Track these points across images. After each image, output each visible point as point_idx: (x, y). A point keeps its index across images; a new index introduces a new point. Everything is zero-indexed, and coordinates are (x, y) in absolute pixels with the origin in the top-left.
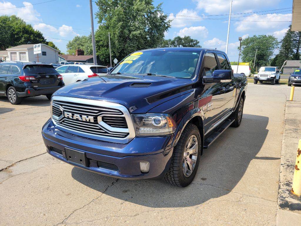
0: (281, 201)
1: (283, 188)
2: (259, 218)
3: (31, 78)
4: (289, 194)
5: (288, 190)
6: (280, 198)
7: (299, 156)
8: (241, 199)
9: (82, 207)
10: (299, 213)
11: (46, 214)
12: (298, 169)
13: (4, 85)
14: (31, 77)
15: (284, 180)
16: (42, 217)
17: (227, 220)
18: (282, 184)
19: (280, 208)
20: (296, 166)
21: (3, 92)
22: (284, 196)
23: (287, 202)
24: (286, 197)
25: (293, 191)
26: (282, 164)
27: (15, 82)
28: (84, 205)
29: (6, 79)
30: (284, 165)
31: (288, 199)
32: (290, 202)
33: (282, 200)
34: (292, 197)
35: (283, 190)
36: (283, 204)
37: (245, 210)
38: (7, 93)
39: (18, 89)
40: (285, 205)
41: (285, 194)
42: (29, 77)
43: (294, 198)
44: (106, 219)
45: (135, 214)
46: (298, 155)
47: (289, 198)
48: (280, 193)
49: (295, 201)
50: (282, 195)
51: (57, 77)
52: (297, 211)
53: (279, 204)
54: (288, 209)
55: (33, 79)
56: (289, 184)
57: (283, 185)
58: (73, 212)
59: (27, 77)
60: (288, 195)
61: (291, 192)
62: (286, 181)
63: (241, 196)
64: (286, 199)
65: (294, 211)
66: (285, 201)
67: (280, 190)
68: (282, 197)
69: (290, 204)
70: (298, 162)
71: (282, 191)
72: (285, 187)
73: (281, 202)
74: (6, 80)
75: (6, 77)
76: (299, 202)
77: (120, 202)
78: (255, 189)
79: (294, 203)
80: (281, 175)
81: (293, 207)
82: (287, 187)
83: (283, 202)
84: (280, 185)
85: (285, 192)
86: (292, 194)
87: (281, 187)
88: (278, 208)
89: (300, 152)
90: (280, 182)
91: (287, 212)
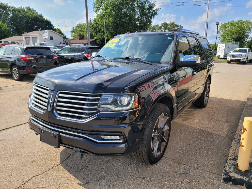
0: (225, 175)
1: (229, 162)
3: (30, 58)
4: (234, 168)
5: (233, 165)
6: (224, 172)
8: (189, 172)
11: (8, 179)
12: (243, 146)
13: (9, 64)
15: (232, 154)
16: (3, 182)
18: (230, 158)
19: (224, 181)
20: (241, 143)
21: (8, 70)
22: (228, 171)
23: (230, 177)
24: (230, 172)
25: (238, 166)
26: (235, 139)
27: (17, 62)
28: (43, 172)
29: (10, 59)
31: (231, 174)
32: (233, 177)
33: (225, 174)
34: (236, 172)
35: (229, 164)
36: (226, 178)
37: (190, 182)
38: (11, 71)
39: (20, 68)
40: (228, 180)
41: (230, 169)
42: (29, 57)
43: (237, 174)
45: (85, 183)
47: (233, 173)
48: (225, 167)
49: (238, 177)
50: (227, 169)
51: (53, 58)
52: (239, 186)
53: (223, 178)
54: (231, 183)
55: (32, 58)
56: (235, 159)
57: (230, 160)
58: (32, 178)
59: (27, 57)
60: (233, 170)
61: (236, 166)
62: (234, 156)
63: (189, 168)
64: (230, 174)
65: (237, 186)
67: (226, 165)
68: (226, 171)
69: (233, 178)
70: (243, 139)
71: (227, 166)
72: (232, 162)
73: (225, 177)
75: (11, 57)
76: (242, 177)
77: (76, 170)
78: (204, 161)
79: (237, 178)
80: (231, 150)
81: (236, 182)
82: (234, 161)
83: (227, 176)
84: (227, 160)
85: (231, 167)
86: (237, 169)
87: (228, 162)
88: (222, 182)
89: (244, 130)
90: (228, 157)
91: (230, 186)
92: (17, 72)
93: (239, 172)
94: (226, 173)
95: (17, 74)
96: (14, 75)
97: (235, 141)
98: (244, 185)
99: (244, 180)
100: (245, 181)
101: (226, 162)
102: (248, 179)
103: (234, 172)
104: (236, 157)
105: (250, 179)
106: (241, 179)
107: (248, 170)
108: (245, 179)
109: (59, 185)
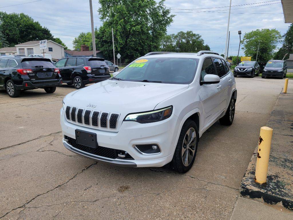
0: (242, 189)
1: (247, 176)
2: (217, 205)
3: (28, 72)
6: (241, 185)
7: (260, 143)
8: (205, 187)
9: (46, 192)
11: (9, 199)
12: (260, 157)
13: (3, 78)
14: (28, 70)
15: (251, 168)
16: (4, 201)
17: (184, 206)
19: (241, 195)
20: (258, 154)
23: (247, 190)
24: (247, 185)
25: (256, 179)
27: (13, 75)
28: (48, 190)
29: (4, 72)
30: (255, 154)
31: (249, 186)
32: (250, 189)
33: (243, 187)
35: (247, 178)
36: (244, 192)
37: (206, 197)
38: (5, 86)
39: (15, 82)
40: (246, 193)
41: (248, 182)
42: (26, 70)
43: (255, 186)
44: (65, 204)
45: (95, 200)
47: (251, 186)
48: (243, 181)
49: (256, 189)
50: (245, 182)
51: (54, 71)
52: (257, 199)
53: (240, 192)
54: (249, 196)
55: (31, 72)
56: (253, 173)
57: (248, 173)
58: (36, 197)
59: (24, 70)
60: (250, 183)
61: (254, 179)
63: (206, 183)
64: (248, 187)
65: (254, 199)
66: (246, 188)
67: (244, 178)
68: (244, 184)
69: (250, 191)
70: (260, 150)
72: (250, 175)
73: (242, 190)
74: (5, 74)
76: (259, 190)
77: (85, 189)
78: (221, 177)
79: (254, 190)
80: (250, 164)
81: (253, 195)
82: (252, 175)
83: (244, 190)
84: (245, 174)
85: (248, 181)
86: (255, 182)
87: (245, 176)
88: (239, 196)
89: (261, 140)
90: (247, 171)
91: (247, 200)
92: (13, 87)
93: (257, 185)
95: (13, 89)
96: (8, 89)
97: (255, 156)
98: (262, 197)
100: (262, 193)
101: (244, 176)
102: (265, 191)
104: (254, 171)
105: (267, 191)
106: (258, 192)
107: (266, 183)
108: (262, 191)
109: (66, 203)
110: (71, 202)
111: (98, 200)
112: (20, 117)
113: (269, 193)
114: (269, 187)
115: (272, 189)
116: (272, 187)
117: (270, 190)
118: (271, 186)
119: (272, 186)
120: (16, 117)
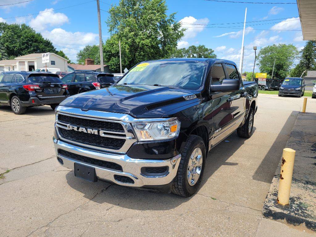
0: (265, 210)
2: (241, 226)
3: (35, 88)
4: (274, 203)
5: (274, 200)
6: (264, 207)
8: (227, 208)
9: (68, 212)
10: (282, 222)
11: (32, 218)
12: (282, 179)
13: (8, 94)
14: (35, 86)
15: (273, 190)
17: (208, 227)
18: (270, 193)
19: (264, 217)
20: (281, 175)
21: (7, 102)
22: (269, 205)
25: (278, 201)
26: (275, 175)
28: (70, 210)
29: (10, 88)
32: (273, 211)
34: (277, 207)
35: (269, 199)
37: (229, 218)
38: (10, 102)
40: (268, 214)
42: (33, 86)
45: (118, 220)
46: (282, 164)
47: (273, 207)
48: (266, 202)
49: (279, 210)
50: (267, 204)
51: (62, 87)
52: (280, 220)
53: (263, 213)
54: (272, 218)
56: (276, 194)
57: (270, 195)
58: (59, 217)
59: (31, 86)
60: (273, 204)
61: (277, 201)
62: (275, 191)
63: (228, 204)
64: (270, 208)
65: (277, 220)
66: (269, 210)
67: (267, 200)
68: (266, 206)
70: (283, 171)
71: (268, 201)
72: (272, 197)
74: (10, 90)
75: (10, 86)
76: (282, 211)
77: (107, 209)
78: (243, 198)
79: (277, 212)
80: (272, 186)
81: (276, 216)
82: (274, 197)
83: (267, 211)
84: (267, 195)
85: (271, 202)
86: (277, 203)
87: (268, 197)
88: (262, 217)
89: (284, 161)
90: (268, 192)
91: (270, 221)
92: (18, 104)
93: (280, 206)
94: (266, 207)
95: (18, 105)
96: (14, 105)
98: (285, 218)
99: (284, 214)
100: (286, 214)
101: (266, 198)
102: (288, 212)
103: (275, 206)
104: (277, 193)
105: (290, 212)
106: (281, 213)
107: (288, 204)
108: (285, 212)
109: (90, 223)
110: (95, 222)
111: (122, 220)
112: (29, 136)
113: (292, 214)
114: (291, 208)
115: (295, 210)
116: (295, 209)
117: (293, 212)
118: (293, 208)
119: (295, 207)
120: (25, 135)
